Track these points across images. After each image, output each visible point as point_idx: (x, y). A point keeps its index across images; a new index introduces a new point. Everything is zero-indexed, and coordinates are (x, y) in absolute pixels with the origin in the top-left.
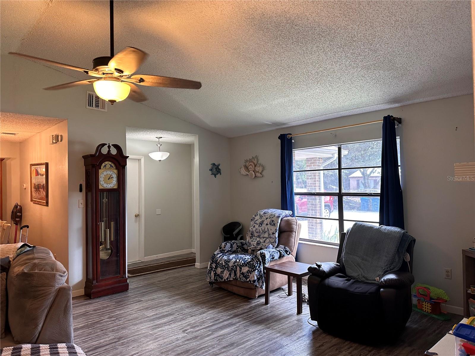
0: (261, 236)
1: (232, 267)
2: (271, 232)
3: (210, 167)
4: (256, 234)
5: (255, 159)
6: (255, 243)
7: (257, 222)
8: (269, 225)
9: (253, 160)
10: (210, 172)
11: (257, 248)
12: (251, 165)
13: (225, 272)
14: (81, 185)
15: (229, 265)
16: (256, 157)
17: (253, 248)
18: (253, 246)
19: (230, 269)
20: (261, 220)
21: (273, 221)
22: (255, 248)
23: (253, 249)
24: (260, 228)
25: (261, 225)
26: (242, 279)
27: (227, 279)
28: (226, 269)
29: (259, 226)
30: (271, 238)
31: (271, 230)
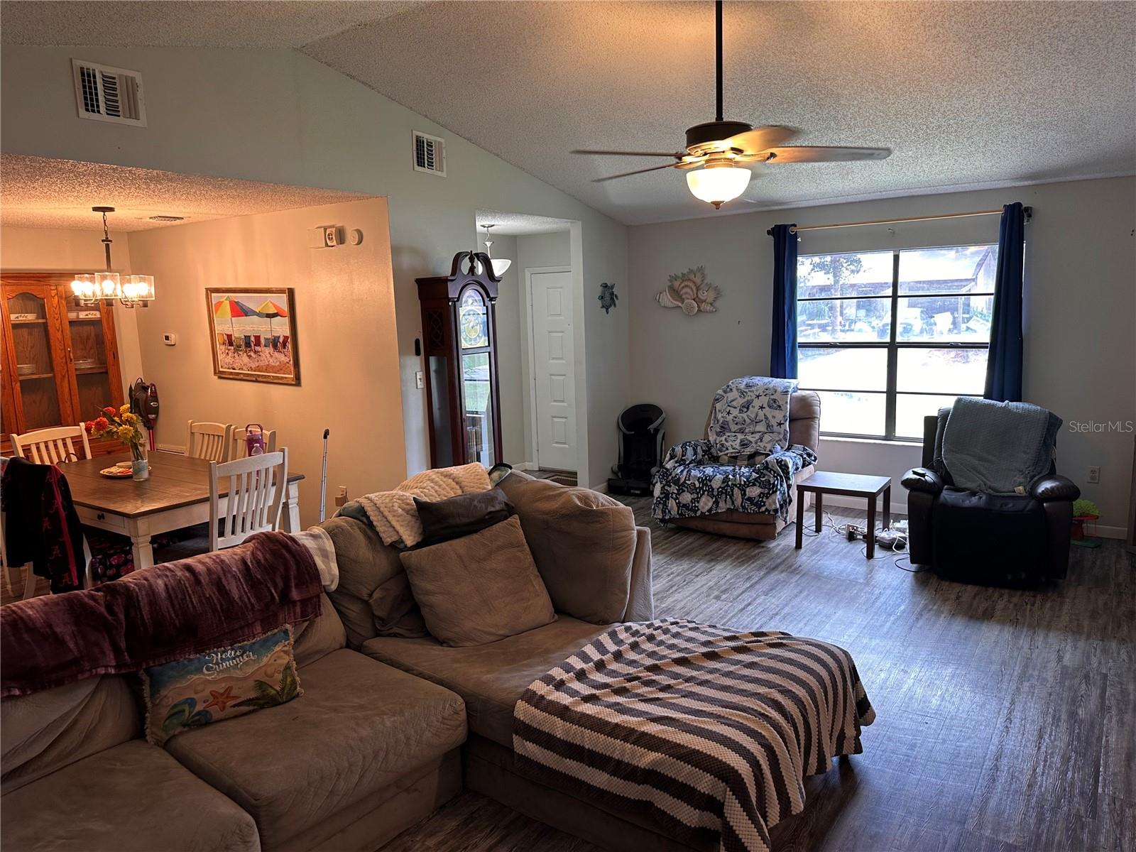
0: (747, 431)
1: (720, 489)
2: (774, 422)
3: (599, 291)
4: (733, 427)
5: (698, 275)
6: (737, 444)
7: (734, 403)
8: (767, 408)
9: (692, 277)
10: (599, 302)
11: (744, 452)
12: (686, 286)
13: (703, 499)
14: (417, 342)
15: (711, 485)
16: (701, 269)
17: (732, 453)
18: (734, 449)
19: (715, 493)
20: (746, 399)
21: (775, 401)
22: (738, 453)
23: (734, 455)
24: (744, 415)
25: (745, 410)
26: (750, 509)
27: (710, 510)
28: (706, 493)
29: (741, 411)
30: (773, 433)
31: (774, 417)
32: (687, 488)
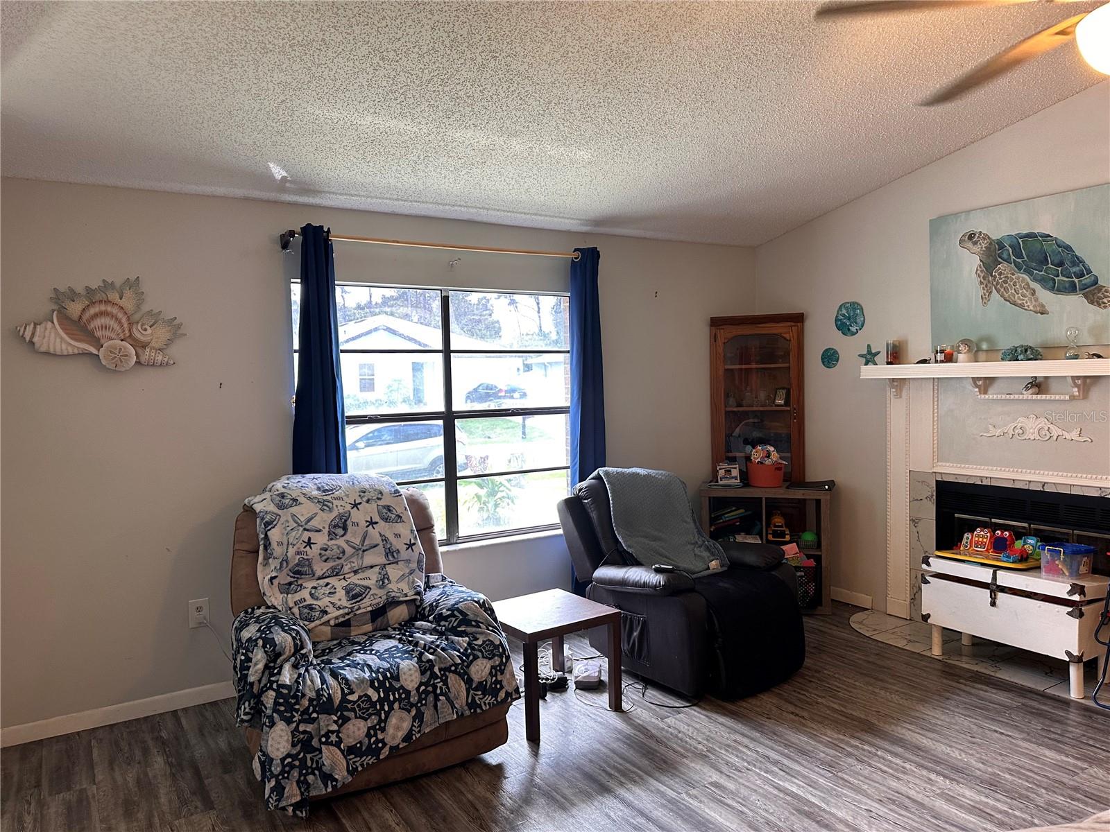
0: (346, 569)
5: (128, 294)
6: (341, 597)
9: (114, 296)
11: (359, 608)
12: (102, 314)
13: (393, 720)
16: (134, 284)
18: (339, 608)
19: (414, 699)
20: (335, 513)
22: (348, 614)
24: (341, 542)
25: (340, 531)
27: (408, 738)
28: (396, 705)
29: (332, 535)
30: (397, 563)
31: (397, 536)
32: (353, 710)
